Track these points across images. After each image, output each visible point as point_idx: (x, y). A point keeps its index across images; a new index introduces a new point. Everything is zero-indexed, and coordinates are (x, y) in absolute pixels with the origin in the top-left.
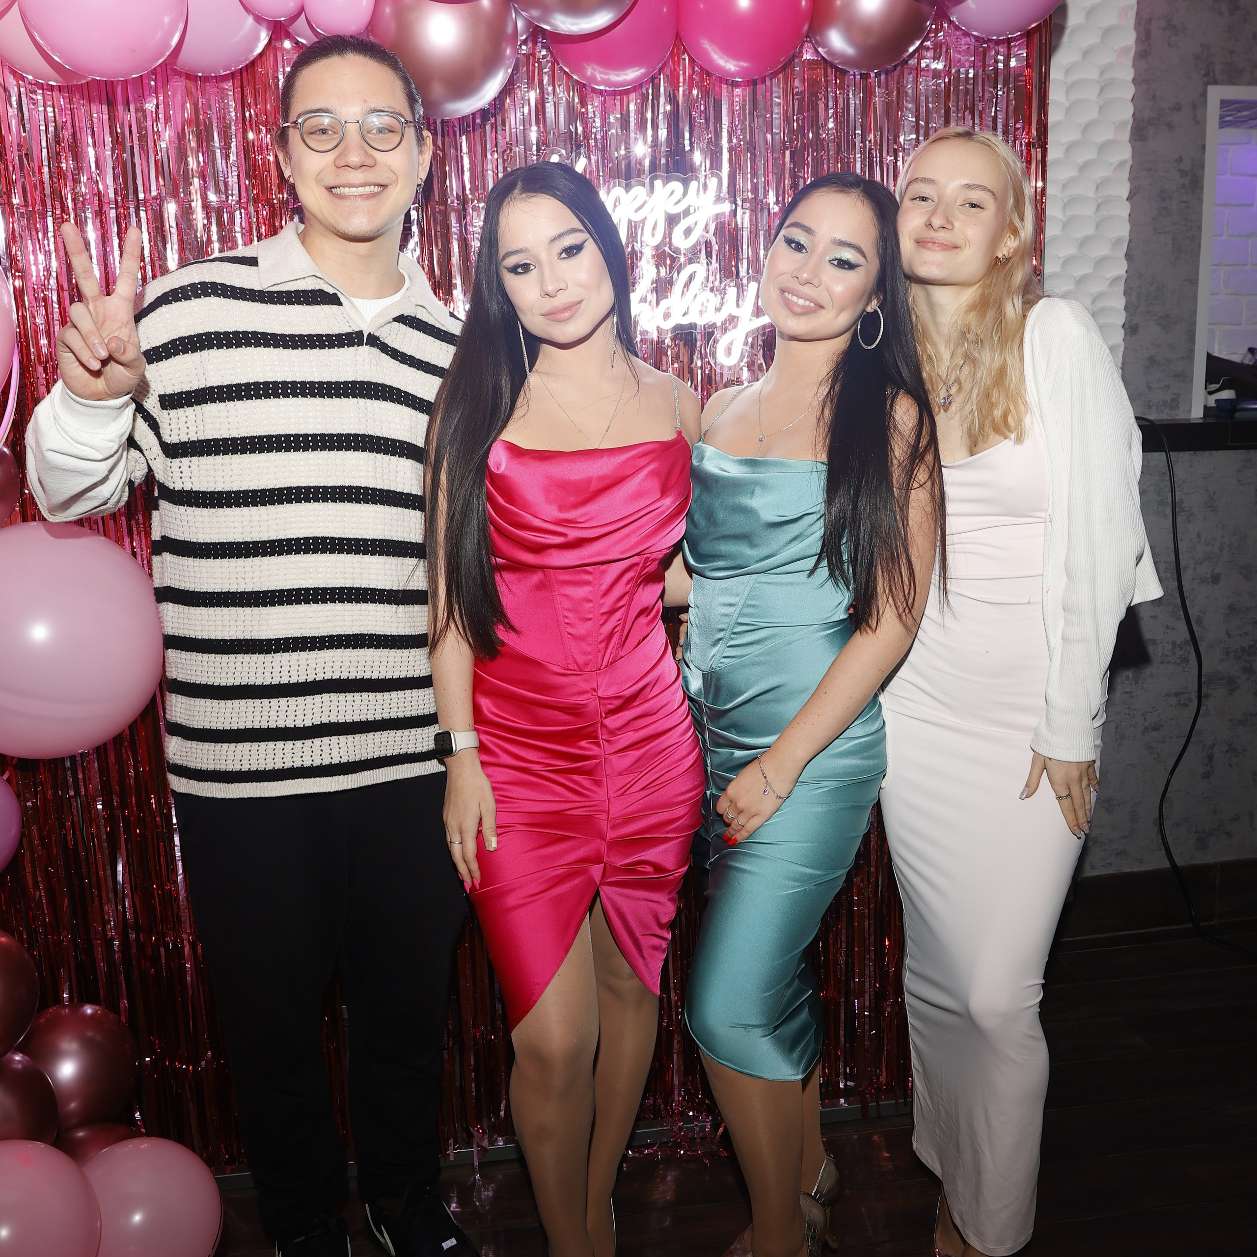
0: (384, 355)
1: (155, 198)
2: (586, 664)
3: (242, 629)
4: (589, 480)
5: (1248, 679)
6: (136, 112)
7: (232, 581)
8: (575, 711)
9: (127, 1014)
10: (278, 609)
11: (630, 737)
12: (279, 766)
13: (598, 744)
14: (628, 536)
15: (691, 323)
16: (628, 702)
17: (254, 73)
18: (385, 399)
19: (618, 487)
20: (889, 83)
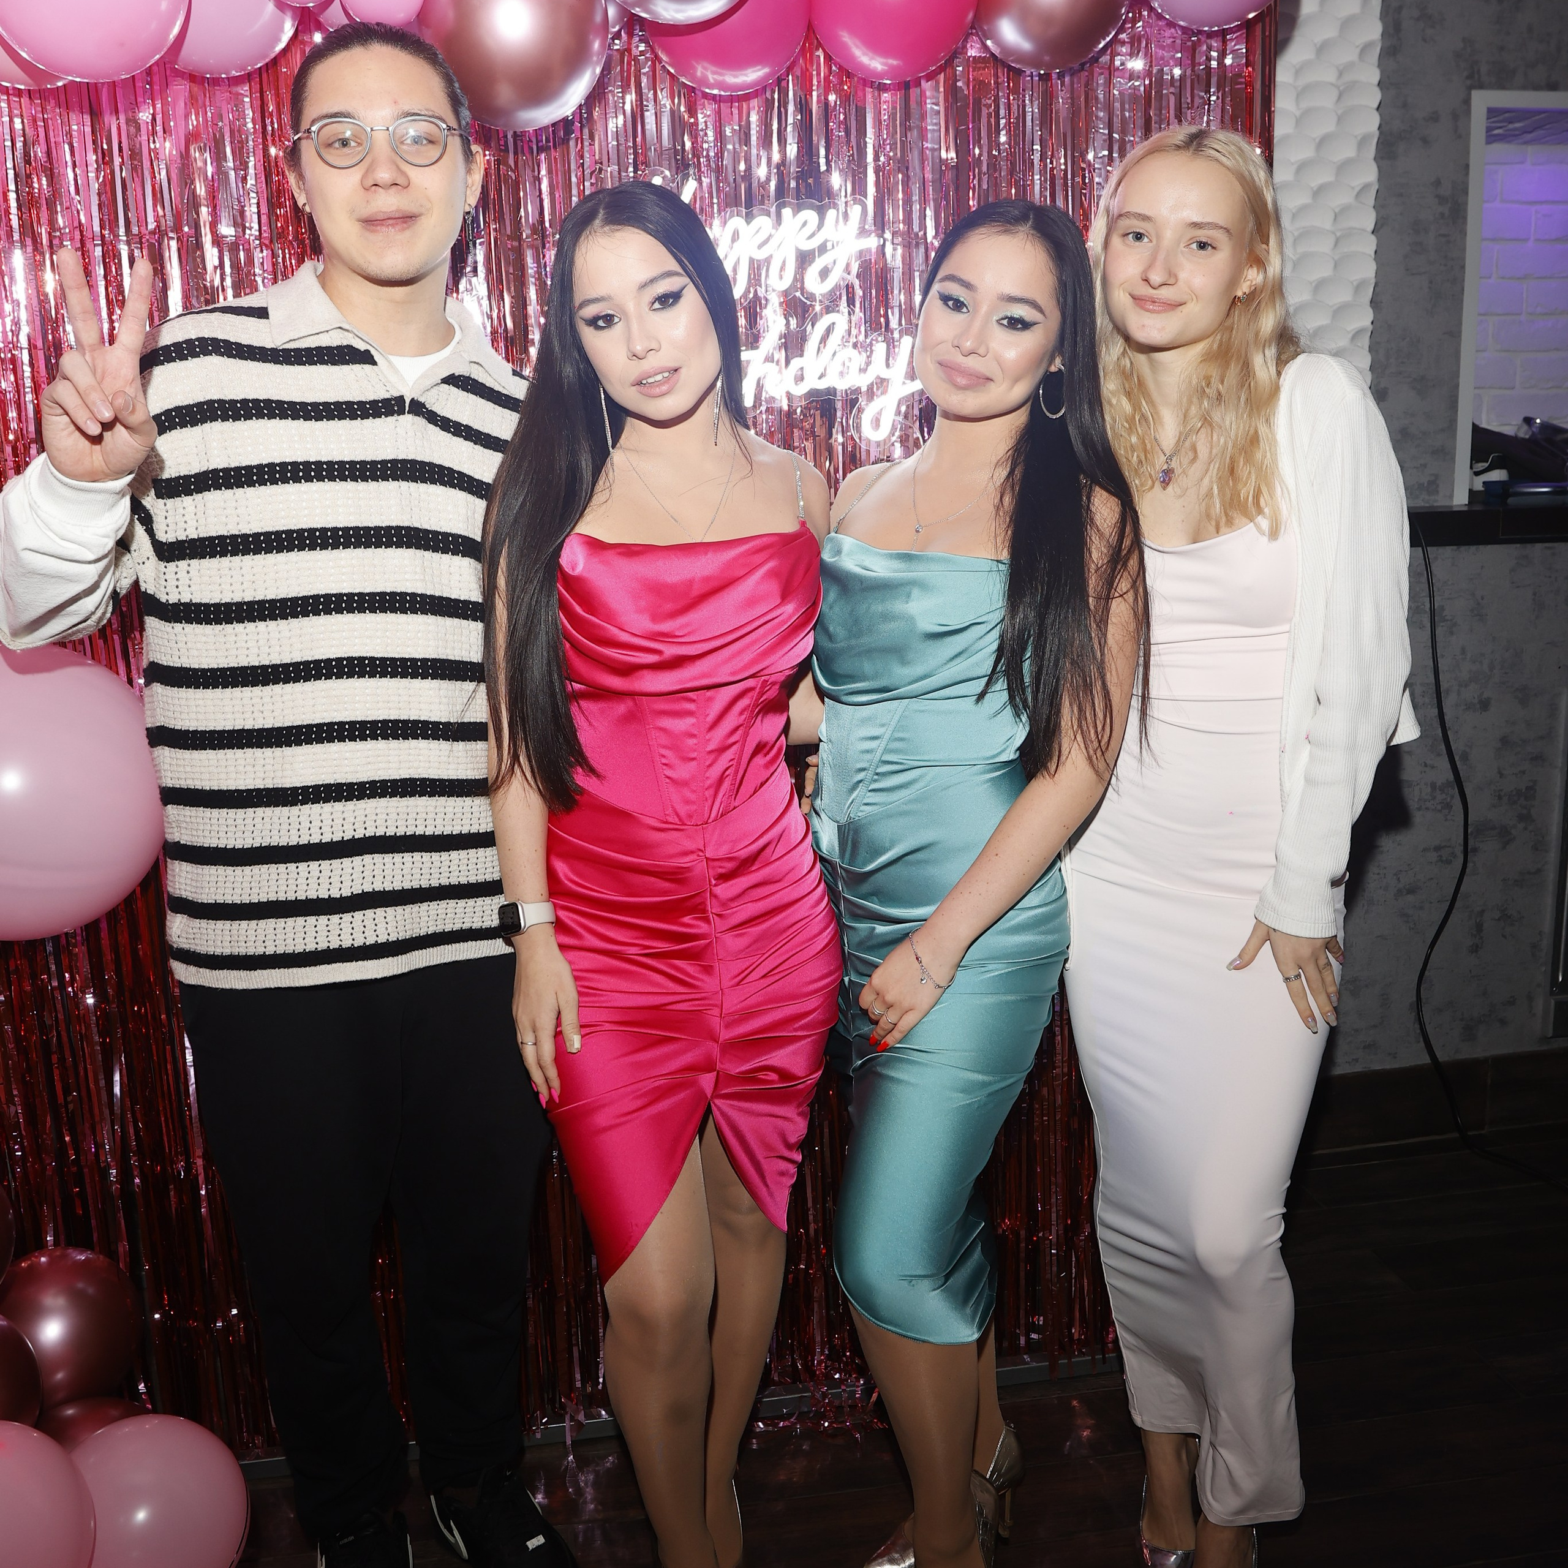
0: (431, 426)
1: (153, 233)
2: (690, 816)
3: (262, 775)
4: (690, 583)
5: (1525, 829)
6: (127, 124)
7: (247, 715)
8: (677, 876)
9: (128, 1259)
10: (305, 749)
11: (749, 910)
12: (311, 947)
13: (707, 920)
14: (740, 652)
15: (829, 388)
16: (745, 865)
17: (277, 74)
18: (433, 482)
19: (727, 590)
20: (1075, 86)
